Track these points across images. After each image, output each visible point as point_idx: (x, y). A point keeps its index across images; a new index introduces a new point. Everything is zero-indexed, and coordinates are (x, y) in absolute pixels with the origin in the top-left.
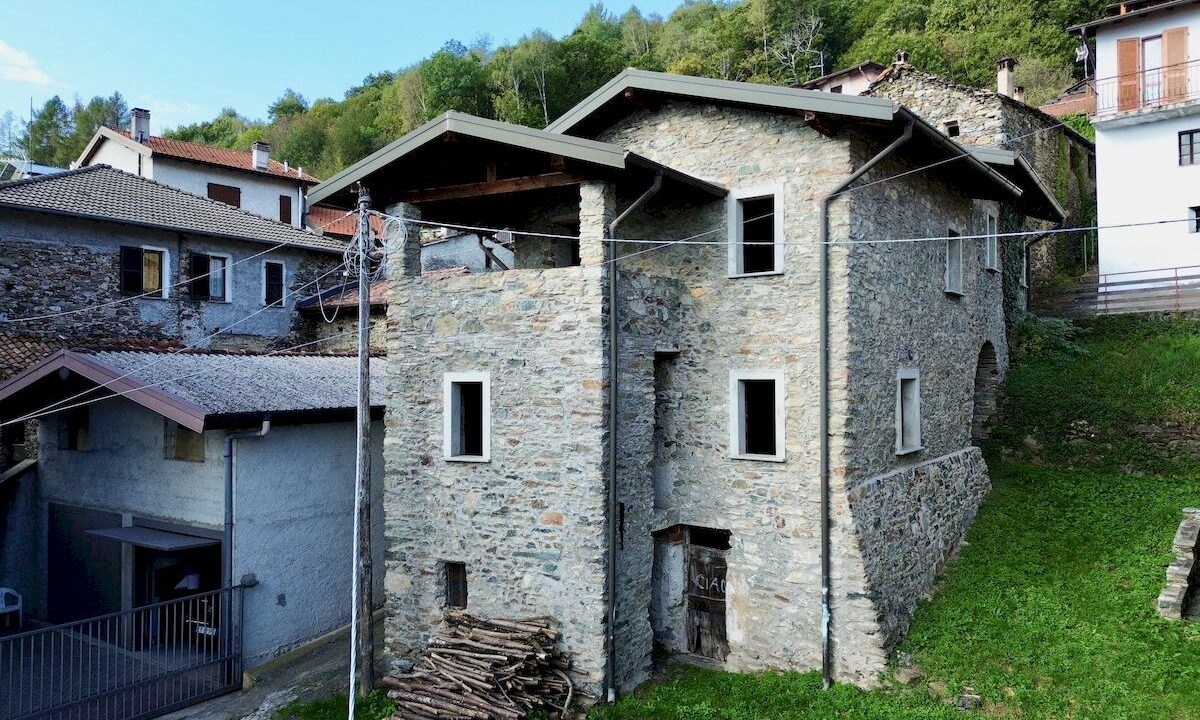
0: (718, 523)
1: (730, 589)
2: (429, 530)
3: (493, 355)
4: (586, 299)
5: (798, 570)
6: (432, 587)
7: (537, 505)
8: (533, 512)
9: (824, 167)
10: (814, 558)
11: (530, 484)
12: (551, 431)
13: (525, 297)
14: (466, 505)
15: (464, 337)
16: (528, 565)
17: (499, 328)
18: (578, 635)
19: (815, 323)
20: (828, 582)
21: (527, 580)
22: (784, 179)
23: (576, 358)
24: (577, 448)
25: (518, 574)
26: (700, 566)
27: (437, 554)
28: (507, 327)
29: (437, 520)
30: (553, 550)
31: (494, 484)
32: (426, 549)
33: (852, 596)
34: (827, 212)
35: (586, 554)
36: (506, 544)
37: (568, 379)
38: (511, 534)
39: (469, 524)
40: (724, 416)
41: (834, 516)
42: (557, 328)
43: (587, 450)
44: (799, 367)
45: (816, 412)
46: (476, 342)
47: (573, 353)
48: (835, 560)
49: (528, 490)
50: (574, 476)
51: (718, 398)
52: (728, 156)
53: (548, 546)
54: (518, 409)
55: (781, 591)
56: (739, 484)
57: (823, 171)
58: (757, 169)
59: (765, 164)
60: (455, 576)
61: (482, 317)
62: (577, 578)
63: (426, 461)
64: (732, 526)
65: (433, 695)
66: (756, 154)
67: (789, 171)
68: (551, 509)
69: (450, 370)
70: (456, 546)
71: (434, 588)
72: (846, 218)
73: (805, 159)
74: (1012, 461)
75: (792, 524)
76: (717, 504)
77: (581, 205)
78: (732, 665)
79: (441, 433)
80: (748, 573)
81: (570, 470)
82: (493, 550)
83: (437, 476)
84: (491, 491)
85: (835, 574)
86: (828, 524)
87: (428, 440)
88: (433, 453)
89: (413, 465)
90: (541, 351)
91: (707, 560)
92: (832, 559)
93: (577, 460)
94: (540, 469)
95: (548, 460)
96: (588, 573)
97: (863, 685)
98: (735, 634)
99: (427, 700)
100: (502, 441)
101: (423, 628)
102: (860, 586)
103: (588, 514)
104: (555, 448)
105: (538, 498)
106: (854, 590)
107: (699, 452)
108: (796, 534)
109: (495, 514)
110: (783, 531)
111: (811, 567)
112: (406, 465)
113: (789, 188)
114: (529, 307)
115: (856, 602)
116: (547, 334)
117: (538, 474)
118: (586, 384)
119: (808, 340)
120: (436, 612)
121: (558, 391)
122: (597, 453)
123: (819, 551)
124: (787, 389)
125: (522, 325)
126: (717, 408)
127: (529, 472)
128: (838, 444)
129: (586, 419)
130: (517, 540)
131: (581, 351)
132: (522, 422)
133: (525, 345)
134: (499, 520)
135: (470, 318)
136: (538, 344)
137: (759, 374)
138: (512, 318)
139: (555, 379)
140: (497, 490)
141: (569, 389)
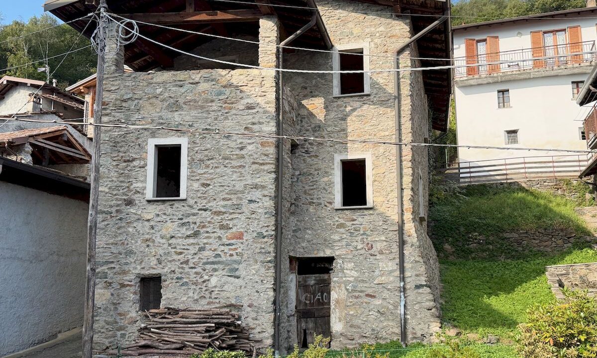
0: (328, 253)
1: (334, 295)
2: (130, 253)
3: (191, 126)
5: (382, 275)
7: (222, 227)
8: (220, 232)
9: (394, 33)
10: (394, 265)
11: (218, 213)
12: (234, 177)
13: (217, 88)
14: (164, 232)
15: (166, 115)
16: (215, 270)
17: (196, 108)
18: (253, 315)
19: (392, 123)
20: (403, 279)
21: (214, 281)
22: (369, 40)
23: (256, 127)
24: (256, 187)
25: (206, 277)
26: (306, 287)
27: (137, 269)
28: (202, 107)
29: (137, 245)
30: (235, 257)
31: (188, 216)
32: (126, 268)
33: (418, 287)
34: (397, 59)
35: (261, 258)
36: (197, 257)
37: (249, 141)
38: (202, 249)
39: (166, 246)
40: (331, 184)
41: (406, 238)
42: (242, 107)
43: (263, 187)
44: (382, 149)
45: (393, 176)
46: (176, 117)
47: (254, 124)
48: (407, 265)
49: (216, 217)
50: (252, 205)
51: (326, 173)
52: (332, 25)
53: (231, 255)
54: (209, 162)
55: (370, 291)
56: (341, 226)
57: (393, 36)
58: (352, 34)
59: (356, 31)
61: (181, 101)
62: (254, 274)
63: (129, 203)
64: (336, 253)
66: (350, 25)
67: (372, 35)
68: (234, 230)
69: (154, 137)
70: (154, 262)
71: (132, 296)
72: (409, 63)
73: (382, 29)
75: (378, 246)
76: (325, 240)
77: (260, 30)
79: (145, 181)
80: (346, 283)
81: (251, 201)
82: (187, 262)
83: (139, 212)
84: (185, 220)
85: (408, 274)
86: (402, 243)
87: (132, 187)
88: (136, 197)
89: (118, 205)
90: (229, 123)
91: (312, 283)
92: (405, 265)
93: (256, 194)
94: (226, 203)
95: (232, 196)
96: (263, 270)
97: (425, 343)
98: (336, 327)
100: (196, 185)
101: (121, 328)
102: (423, 280)
103: (263, 231)
104: (239, 186)
105: (224, 223)
106: (419, 283)
108: (381, 253)
109: (188, 236)
110: (372, 252)
111: (391, 272)
112: (111, 206)
113: (372, 45)
114: (220, 94)
115: (421, 290)
116: (234, 112)
117: (224, 207)
118: (263, 145)
119: (387, 133)
120: (133, 314)
121: (241, 149)
122: (271, 189)
123: (397, 261)
124: (373, 163)
125: (215, 106)
126: (326, 179)
127: (218, 205)
128: (408, 194)
129: (262, 167)
130: (206, 254)
131: (260, 123)
132: (212, 171)
133: (216, 119)
134: (191, 241)
135: (172, 101)
136: (226, 118)
137: (352, 156)
138: (207, 101)
139: (239, 141)
140: (191, 219)
141: (250, 148)
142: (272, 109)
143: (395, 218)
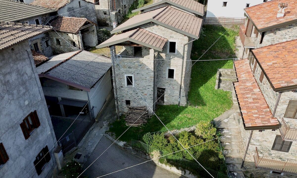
0: (164, 88)
1: (165, 95)
2: (123, 96)
3: (134, 72)
4: (151, 65)
5: (176, 93)
6: (124, 104)
7: (142, 93)
9: (184, 39)
10: (178, 92)
11: (141, 90)
12: (144, 83)
13: (140, 64)
14: (130, 93)
15: (128, 69)
16: (141, 100)
17: (135, 68)
19: (181, 62)
20: (180, 95)
21: (141, 102)
22: (178, 40)
24: (149, 86)
25: (139, 101)
26: (159, 92)
27: (125, 100)
28: (136, 68)
29: (124, 95)
30: (145, 98)
31: (135, 90)
32: (123, 99)
34: (184, 47)
35: (151, 98)
36: (137, 98)
37: (147, 76)
39: (131, 95)
40: (166, 73)
41: (182, 87)
42: (146, 69)
43: (151, 86)
44: (178, 68)
45: (180, 74)
46: (130, 70)
47: (148, 73)
48: (181, 92)
50: (149, 89)
51: (165, 71)
52: (168, 34)
54: (139, 80)
55: (173, 96)
56: (168, 83)
57: (184, 40)
59: (174, 37)
60: (128, 102)
61: (131, 66)
62: (149, 101)
63: (122, 87)
64: (166, 88)
65: (133, 120)
66: (173, 35)
68: (145, 93)
69: (126, 74)
70: (128, 98)
72: (187, 48)
73: (181, 37)
74: (193, 56)
76: (164, 85)
78: (165, 104)
79: (125, 83)
80: (168, 94)
82: (135, 98)
83: (124, 89)
85: (181, 94)
86: (181, 88)
87: (122, 84)
89: (119, 88)
90: (143, 72)
91: (161, 91)
93: (149, 87)
94: (143, 88)
96: (151, 101)
97: (183, 106)
98: (165, 100)
99: (133, 121)
100: (136, 85)
101: (123, 109)
102: (184, 95)
103: (151, 94)
104: (146, 85)
105: (143, 92)
107: (161, 78)
108: (176, 89)
109: (135, 94)
110: (174, 89)
113: (178, 41)
114: (140, 65)
115: (183, 97)
116: (144, 70)
118: (151, 77)
119: (180, 64)
121: (146, 78)
122: (153, 86)
123: (179, 91)
124: (176, 71)
125: (139, 68)
127: (141, 89)
128: (183, 78)
129: (151, 82)
130: (139, 97)
131: (150, 72)
132: (139, 82)
133: (140, 71)
134: (136, 95)
135: (129, 66)
137: (171, 68)
138: (137, 67)
139: (145, 76)
140: (135, 91)
141: (148, 78)
142: (153, 70)
143: (180, 83)
